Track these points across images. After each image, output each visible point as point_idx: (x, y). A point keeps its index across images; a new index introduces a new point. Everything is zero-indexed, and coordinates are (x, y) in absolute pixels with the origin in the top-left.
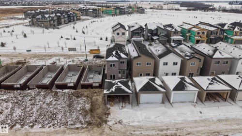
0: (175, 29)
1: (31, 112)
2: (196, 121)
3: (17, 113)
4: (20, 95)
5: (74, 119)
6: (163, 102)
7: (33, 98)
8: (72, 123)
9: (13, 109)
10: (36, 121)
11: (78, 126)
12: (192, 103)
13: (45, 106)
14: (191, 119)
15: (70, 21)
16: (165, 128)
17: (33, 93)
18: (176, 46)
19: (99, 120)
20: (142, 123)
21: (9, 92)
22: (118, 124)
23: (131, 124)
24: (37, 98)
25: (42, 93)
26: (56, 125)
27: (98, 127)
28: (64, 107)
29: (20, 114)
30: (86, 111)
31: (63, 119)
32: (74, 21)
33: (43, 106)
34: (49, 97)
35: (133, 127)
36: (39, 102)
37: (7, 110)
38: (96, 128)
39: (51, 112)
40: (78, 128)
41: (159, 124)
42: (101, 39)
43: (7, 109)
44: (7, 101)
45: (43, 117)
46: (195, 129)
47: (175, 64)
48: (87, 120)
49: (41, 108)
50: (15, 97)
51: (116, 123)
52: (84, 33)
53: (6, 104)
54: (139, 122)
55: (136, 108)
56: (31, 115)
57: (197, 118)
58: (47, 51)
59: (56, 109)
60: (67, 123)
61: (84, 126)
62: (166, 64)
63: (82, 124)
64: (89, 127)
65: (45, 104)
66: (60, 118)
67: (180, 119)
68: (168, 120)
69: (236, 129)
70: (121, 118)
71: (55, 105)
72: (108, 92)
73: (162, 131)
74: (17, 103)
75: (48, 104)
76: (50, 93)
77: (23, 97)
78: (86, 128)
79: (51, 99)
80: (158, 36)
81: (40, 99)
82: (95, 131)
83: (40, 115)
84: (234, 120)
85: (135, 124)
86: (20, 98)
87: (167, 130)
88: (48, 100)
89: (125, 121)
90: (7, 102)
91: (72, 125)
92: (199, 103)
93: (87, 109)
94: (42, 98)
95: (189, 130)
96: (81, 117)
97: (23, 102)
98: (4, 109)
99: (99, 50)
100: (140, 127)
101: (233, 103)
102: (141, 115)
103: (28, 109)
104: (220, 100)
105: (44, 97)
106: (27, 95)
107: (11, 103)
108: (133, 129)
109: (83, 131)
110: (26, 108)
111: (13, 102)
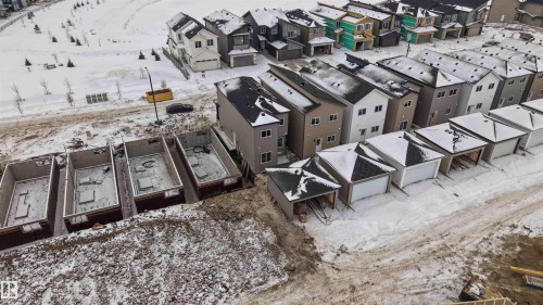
0: (316, 24)
1: (153, 283)
2: (458, 214)
3: (118, 296)
4: (103, 253)
5: (258, 270)
6: (387, 191)
7: (143, 252)
8: (261, 280)
9: (101, 290)
10: (173, 299)
11: (274, 283)
12: (433, 181)
13: (176, 261)
14: (450, 212)
15: (12, 10)
16: (421, 238)
17: (136, 239)
18: (357, 69)
19: (304, 258)
20: (382, 241)
21: (69, 253)
22: (342, 255)
23: (365, 249)
24: (152, 248)
25: (160, 234)
26: (226, 296)
27: (312, 273)
28: (224, 253)
29: (127, 296)
30: (272, 248)
31: (235, 278)
32: (21, 6)
33: (174, 262)
34: (177, 238)
35: (371, 252)
36: (160, 256)
37: (89, 298)
38: (308, 277)
39: (198, 272)
40: (275, 288)
41: (409, 235)
42: (142, 57)
43: (86, 294)
44: (77, 275)
45: (184, 286)
46: (466, 227)
47: (378, 109)
48: (283, 265)
49: (171, 269)
50: (94, 262)
51: (338, 255)
52: (79, 44)
53: (77, 283)
54: (375, 241)
55: (349, 213)
56: (156, 290)
57: (457, 207)
58: (26, 113)
59: (204, 260)
60: (249, 283)
61: (285, 278)
62: (363, 112)
63: (280, 276)
64: (296, 277)
65: (176, 258)
66: (226, 277)
67: (434, 216)
68: (417, 222)
69: (517, 211)
70: (341, 243)
71: (198, 252)
72: (295, 197)
73: (421, 246)
74: (107, 274)
75: (181, 256)
76: (174, 229)
77: (116, 255)
78: (290, 281)
79: (185, 243)
80: (285, 41)
81: (160, 250)
82: (312, 281)
83: (177, 284)
84: (506, 195)
85: (371, 246)
86: (110, 261)
87: (428, 241)
88: (177, 246)
89: (350, 246)
90: (79, 279)
91: (261, 284)
92: (442, 177)
93: (271, 242)
94: (163, 246)
95: (459, 231)
96: (269, 263)
97: (121, 266)
98: (80, 297)
99: (168, 91)
100: (383, 250)
101: (486, 165)
102: (370, 225)
103: (142, 280)
104: (467, 164)
105: (168, 242)
106: (121, 248)
107: (91, 277)
108: (374, 258)
109: (288, 288)
110: (134, 278)
111: (93, 274)
